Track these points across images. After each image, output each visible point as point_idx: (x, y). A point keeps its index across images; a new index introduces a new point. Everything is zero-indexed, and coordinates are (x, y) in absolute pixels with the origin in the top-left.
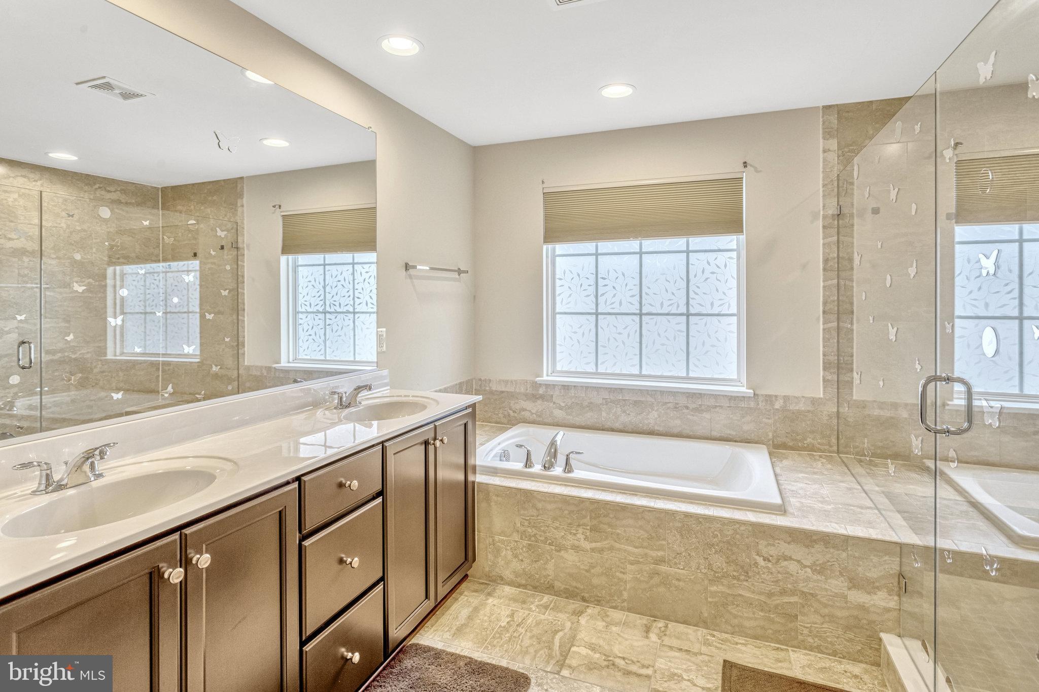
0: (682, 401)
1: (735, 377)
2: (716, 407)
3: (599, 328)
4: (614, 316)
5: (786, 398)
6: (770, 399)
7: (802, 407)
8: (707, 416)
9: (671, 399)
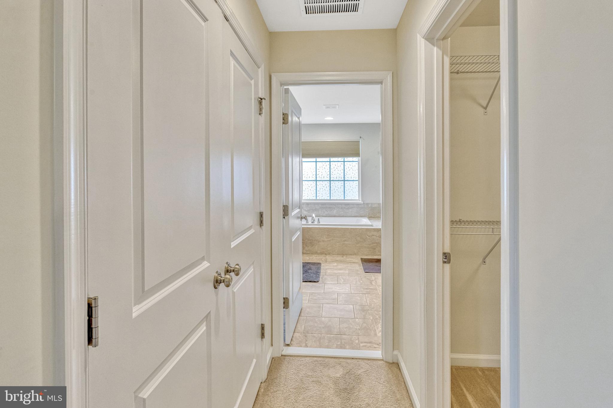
0: (344, 206)
1: (358, 199)
2: (353, 207)
3: (317, 185)
4: (322, 181)
5: (372, 204)
6: (368, 204)
7: (376, 206)
8: (350, 210)
9: (340, 206)
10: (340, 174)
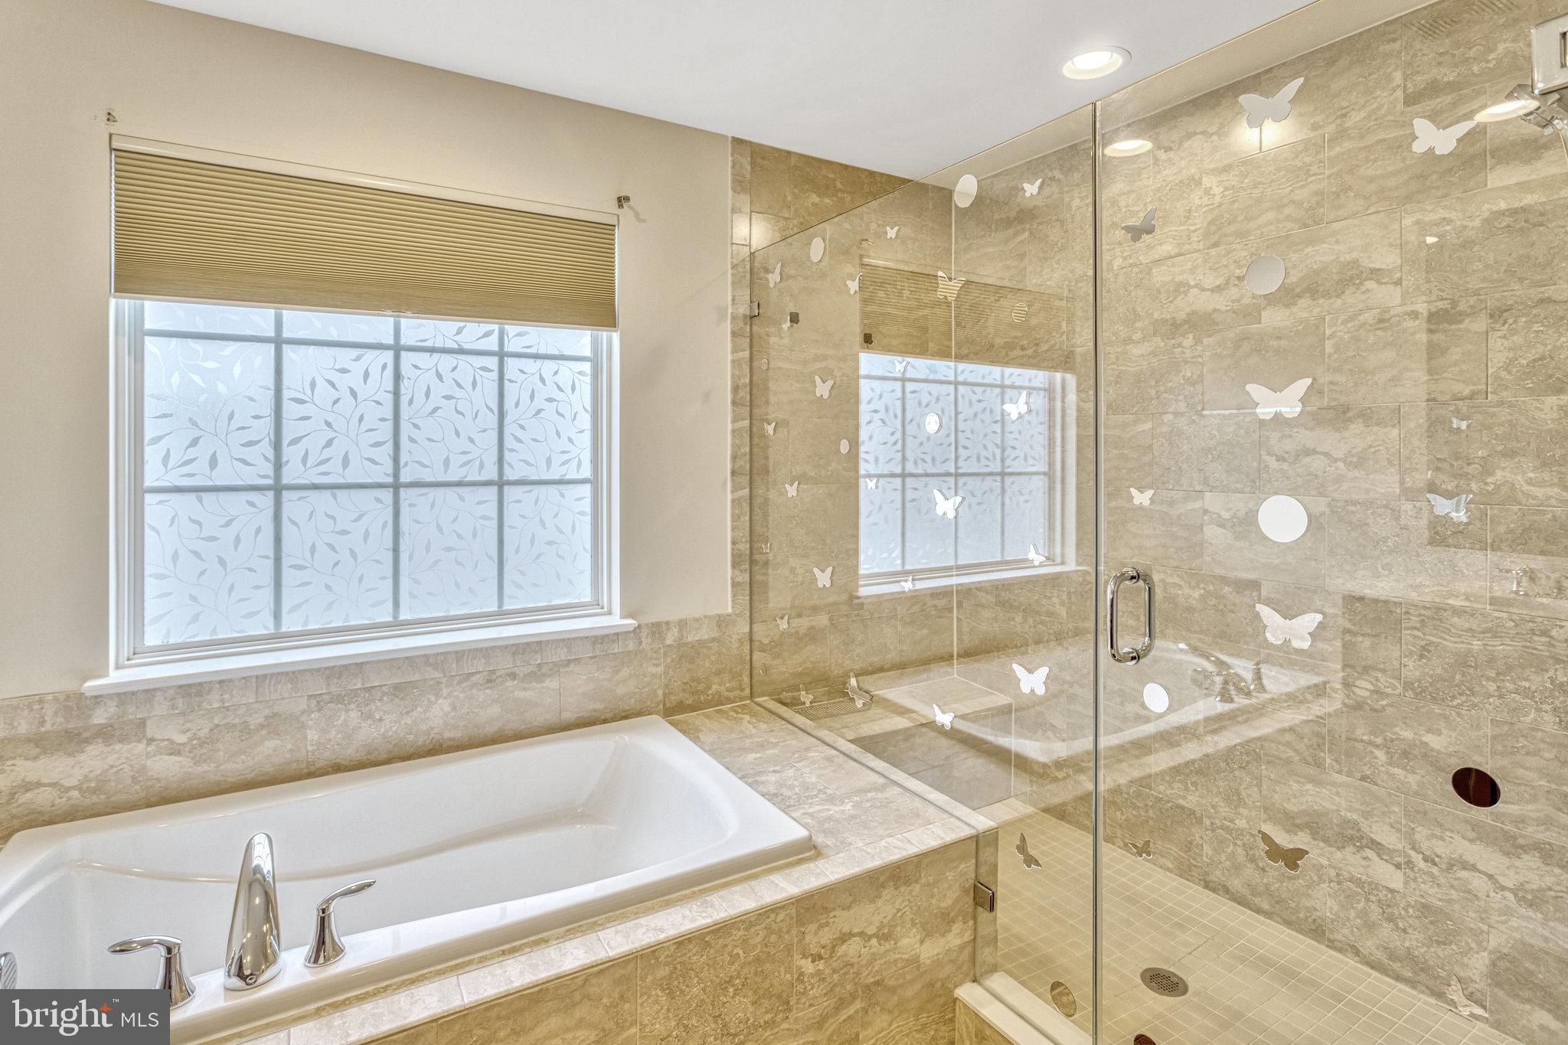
1: (587, 598)
2: (569, 662)
3: (285, 523)
4: (327, 493)
5: (682, 624)
6: (657, 630)
7: (705, 634)
8: (552, 683)
9: (480, 665)
10: (471, 440)
